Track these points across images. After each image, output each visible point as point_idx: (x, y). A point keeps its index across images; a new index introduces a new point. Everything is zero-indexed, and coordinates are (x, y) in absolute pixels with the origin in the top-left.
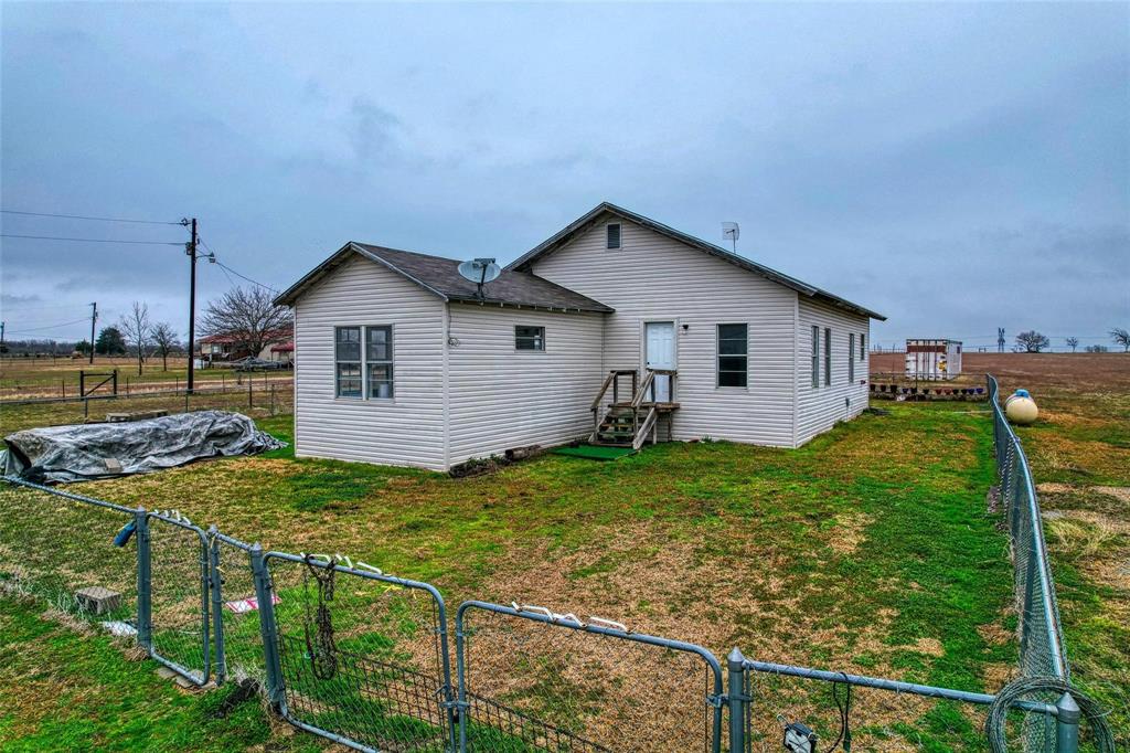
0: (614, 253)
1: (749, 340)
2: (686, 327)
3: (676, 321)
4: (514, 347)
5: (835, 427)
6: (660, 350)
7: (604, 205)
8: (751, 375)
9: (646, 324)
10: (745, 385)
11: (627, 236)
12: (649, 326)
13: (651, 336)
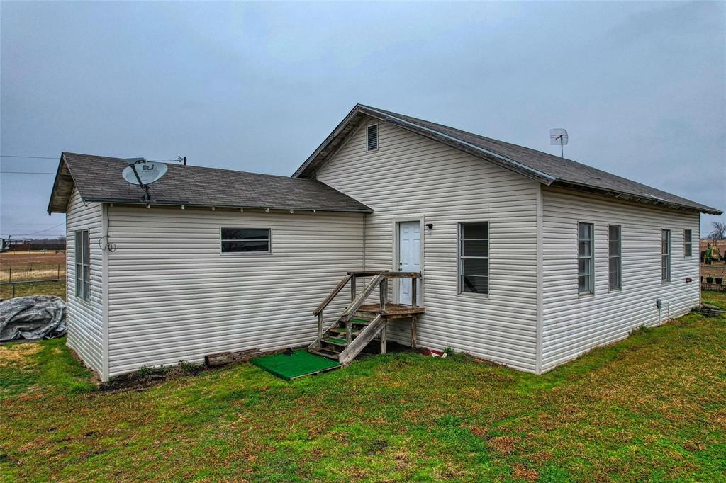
0: (373, 154)
1: (490, 240)
2: (430, 226)
3: (421, 220)
4: (220, 250)
5: (632, 334)
6: (411, 251)
7: (357, 107)
8: (492, 280)
9: (399, 224)
10: (486, 293)
11: (383, 136)
12: (402, 227)
13: (403, 236)
